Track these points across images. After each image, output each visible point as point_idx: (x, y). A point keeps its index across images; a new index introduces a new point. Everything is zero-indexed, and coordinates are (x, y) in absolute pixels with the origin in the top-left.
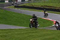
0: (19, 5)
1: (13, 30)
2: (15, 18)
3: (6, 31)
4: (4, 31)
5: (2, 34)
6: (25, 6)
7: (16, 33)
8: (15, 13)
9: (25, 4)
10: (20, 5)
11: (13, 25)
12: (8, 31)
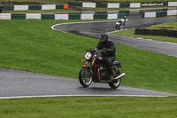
0: (148, 28)
1: (131, 102)
2: (135, 65)
3: (110, 103)
4: (105, 103)
5: (98, 111)
6: (166, 31)
7: (140, 109)
8: (138, 52)
9: (166, 25)
10: (152, 28)
11: (129, 86)
12: (115, 103)
